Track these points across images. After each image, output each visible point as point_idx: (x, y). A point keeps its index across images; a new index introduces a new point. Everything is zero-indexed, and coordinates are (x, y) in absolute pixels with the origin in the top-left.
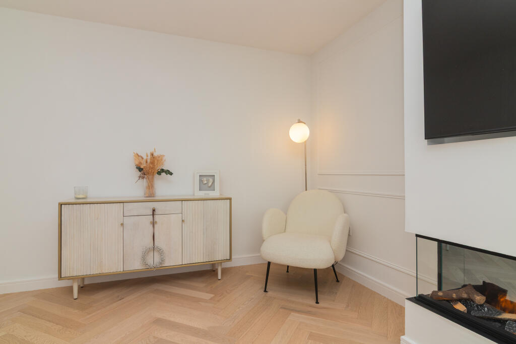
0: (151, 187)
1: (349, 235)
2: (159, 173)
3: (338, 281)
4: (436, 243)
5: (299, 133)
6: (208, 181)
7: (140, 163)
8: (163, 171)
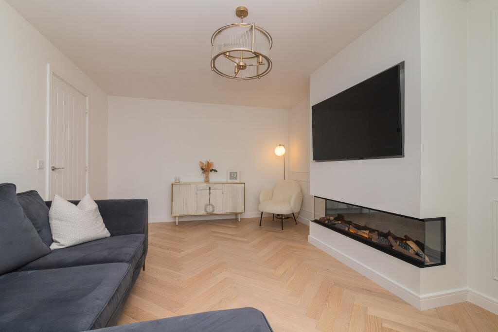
0: (207, 177)
1: (303, 201)
2: (211, 171)
3: (296, 224)
4: (325, 200)
5: (280, 151)
6: (234, 175)
7: (203, 166)
8: (213, 170)
